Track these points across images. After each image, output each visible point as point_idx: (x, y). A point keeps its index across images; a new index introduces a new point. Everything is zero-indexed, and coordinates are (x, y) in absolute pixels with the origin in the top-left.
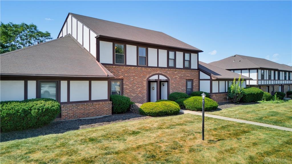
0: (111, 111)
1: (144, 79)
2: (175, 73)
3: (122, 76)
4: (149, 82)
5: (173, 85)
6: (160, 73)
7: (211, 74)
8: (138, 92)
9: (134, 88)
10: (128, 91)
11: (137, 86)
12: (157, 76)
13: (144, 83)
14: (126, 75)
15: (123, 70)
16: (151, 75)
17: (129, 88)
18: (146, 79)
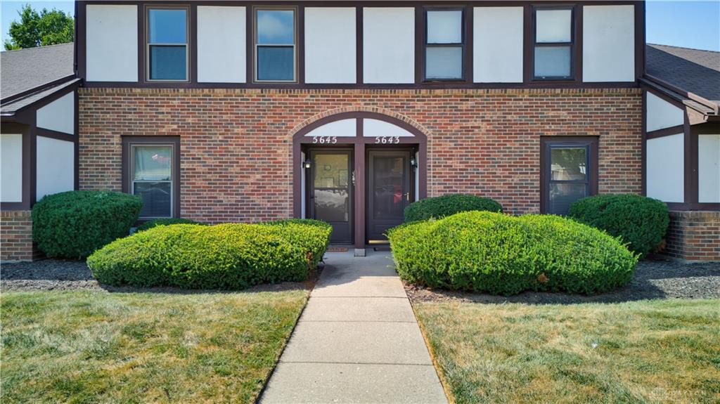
0: (29, 246)
1: (278, 138)
2: (464, 106)
3: (175, 127)
4: (309, 150)
5: (449, 162)
6: (370, 108)
7: (690, 95)
8: (248, 188)
9: (230, 169)
10: (199, 182)
11: (246, 162)
12: (353, 122)
13: (279, 152)
14: (190, 120)
15: (176, 103)
16: (313, 119)
17: (206, 169)
18: (288, 137)
